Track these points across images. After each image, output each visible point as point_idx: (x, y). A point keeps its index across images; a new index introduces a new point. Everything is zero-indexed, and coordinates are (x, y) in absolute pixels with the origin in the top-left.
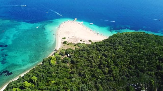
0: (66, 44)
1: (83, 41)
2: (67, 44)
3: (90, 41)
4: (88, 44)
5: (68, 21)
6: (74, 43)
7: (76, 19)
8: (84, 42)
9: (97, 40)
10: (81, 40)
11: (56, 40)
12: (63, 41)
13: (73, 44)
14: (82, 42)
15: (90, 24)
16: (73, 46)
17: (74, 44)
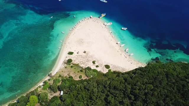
0: (70, 64)
1: (96, 64)
2: (72, 65)
3: (107, 67)
4: (102, 71)
5: (90, 17)
6: (82, 66)
7: (103, 15)
8: (97, 66)
9: (119, 67)
10: (94, 62)
11: (59, 54)
12: (67, 59)
13: (80, 67)
14: (93, 67)
15: (123, 28)
16: (78, 72)
17: (82, 68)
